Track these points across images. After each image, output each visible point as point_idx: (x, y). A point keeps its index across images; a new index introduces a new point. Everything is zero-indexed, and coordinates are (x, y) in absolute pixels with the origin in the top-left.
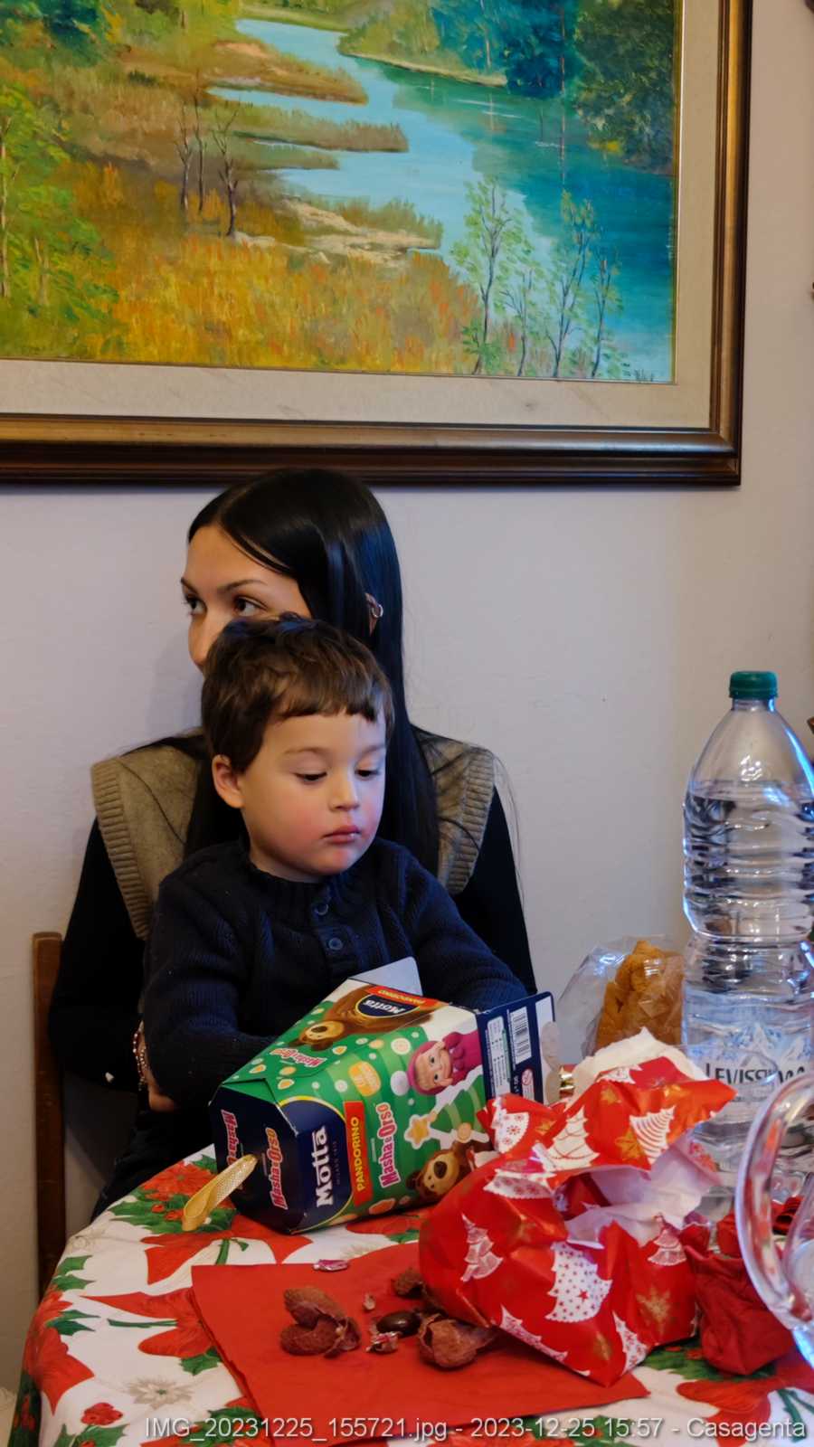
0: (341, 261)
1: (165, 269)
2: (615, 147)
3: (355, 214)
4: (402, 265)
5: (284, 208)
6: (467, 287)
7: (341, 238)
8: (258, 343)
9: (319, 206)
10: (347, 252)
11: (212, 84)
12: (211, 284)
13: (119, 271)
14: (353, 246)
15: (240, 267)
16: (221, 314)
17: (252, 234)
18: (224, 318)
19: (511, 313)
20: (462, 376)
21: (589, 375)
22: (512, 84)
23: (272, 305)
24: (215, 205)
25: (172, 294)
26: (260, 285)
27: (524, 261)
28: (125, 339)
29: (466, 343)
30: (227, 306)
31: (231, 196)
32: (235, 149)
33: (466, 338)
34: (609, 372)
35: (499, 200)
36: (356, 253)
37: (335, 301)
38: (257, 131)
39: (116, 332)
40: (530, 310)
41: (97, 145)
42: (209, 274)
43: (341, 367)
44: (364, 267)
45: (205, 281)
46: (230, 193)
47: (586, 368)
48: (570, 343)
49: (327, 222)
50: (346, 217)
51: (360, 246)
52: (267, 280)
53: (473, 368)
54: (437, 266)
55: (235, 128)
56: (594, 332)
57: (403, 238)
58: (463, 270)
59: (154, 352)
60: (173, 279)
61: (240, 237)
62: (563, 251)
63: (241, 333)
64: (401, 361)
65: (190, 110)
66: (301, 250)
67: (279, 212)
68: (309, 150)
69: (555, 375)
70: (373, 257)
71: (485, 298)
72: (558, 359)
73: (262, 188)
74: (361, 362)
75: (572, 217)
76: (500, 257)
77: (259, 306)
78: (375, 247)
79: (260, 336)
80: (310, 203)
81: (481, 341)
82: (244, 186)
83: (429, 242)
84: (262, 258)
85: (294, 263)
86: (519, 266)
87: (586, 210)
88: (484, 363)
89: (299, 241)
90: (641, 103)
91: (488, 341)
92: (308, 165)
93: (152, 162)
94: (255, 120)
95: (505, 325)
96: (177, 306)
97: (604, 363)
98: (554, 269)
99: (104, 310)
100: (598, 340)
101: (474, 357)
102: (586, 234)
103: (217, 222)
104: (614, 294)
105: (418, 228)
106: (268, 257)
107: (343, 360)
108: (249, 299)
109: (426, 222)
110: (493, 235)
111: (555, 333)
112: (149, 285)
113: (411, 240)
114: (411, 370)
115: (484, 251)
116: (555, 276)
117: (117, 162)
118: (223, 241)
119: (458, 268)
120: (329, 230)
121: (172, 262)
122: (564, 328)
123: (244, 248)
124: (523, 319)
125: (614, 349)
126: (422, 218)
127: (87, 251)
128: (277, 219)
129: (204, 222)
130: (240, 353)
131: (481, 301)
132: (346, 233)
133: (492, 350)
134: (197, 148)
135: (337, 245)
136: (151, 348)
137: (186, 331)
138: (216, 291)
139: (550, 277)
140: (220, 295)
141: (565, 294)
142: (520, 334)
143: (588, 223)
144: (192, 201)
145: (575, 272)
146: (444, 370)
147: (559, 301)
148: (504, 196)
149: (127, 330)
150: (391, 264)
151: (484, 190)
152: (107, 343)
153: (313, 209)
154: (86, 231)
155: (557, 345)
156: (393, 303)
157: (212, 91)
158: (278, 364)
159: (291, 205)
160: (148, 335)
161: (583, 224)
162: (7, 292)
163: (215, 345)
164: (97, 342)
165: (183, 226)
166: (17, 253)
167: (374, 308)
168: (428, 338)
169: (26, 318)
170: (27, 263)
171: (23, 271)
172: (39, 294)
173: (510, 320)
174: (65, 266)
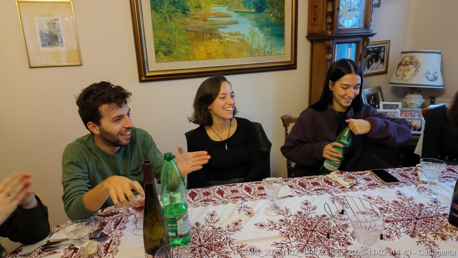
0: (229, 41)
1: (201, 46)
2: (274, 19)
3: (230, 34)
4: (238, 41)
5: (219, 35)
6: (249, 43)
8: (216, 55)
9: (225, 34)
10: (230, 40)
11: (207, 18)
12: (208, 47)
13: (194, 47)
14: (230, 39)
15: (213, 44)
16: (210, 51)
17: (214, 39)
19: (256, 46)
20: (249, 57)
21: (270, 54)
22: (256, 11)
23: (218, 49)
24: (209, 36)
25: (202, 49)
26: (216, 46)
27: (258, 38)
28: (196, 57)
29: (249, 52)
30: (211, 50)
31: (211, 34)
32: (211, 27)
33: (249, 51)
34: (273, 53)
35: (254, 29)
36: (231, 40)
37: (228, 48)
38: (215, 24)
39: (194, 56)
40: (260, 46)
41: (190, 29)
42: (208, 46)
43: (229, 57)
44: (232, 42)
46: (211, 33)
48: (267, 50)
49: (226, 36)
50: (229, 35)
51: (232, 39)
52: (217, 46)
53: (250, 55)
54: (244, 40)
55: (211, 24)
56: (271, 48)
57: (238, 37)
58: (248, 41)
59: (200, 58)
60: (202, 47)
62: (265, 36)
63: (213, 54)
64: (239, 55)
65: (204, 22)
66: (222, 41)
67: (218, 35)
68: (223, 25)
69: (264, 55)
70: (234, 40)
71: (252, 45)
72: (265, 52)
73: (216, 32)
74: (232, 56)
75: (266, 30)
76: (254, 38)
77: (216, 50)
78: (234, 39)
79: (216, 54)
80: (223, 33)
81: (251, 51)
82: (213, 32)
83: (243, 37)
84: (216, 42)
85: (221, 43)
86: (258, 39)
87: (269, 29)
88: (252, 54)
89: (222, 39)
90: (278, 11)
91: (253, 51)
92: (223, 28)
93: (198, 31)
94: (215, 22)
95: (256, 48)
96: (203, 51)
97: (272, 52)
98: (263, 39)
99: (192, 53)
100: (271, 49)
102: (269, 33)
103: (209, 38)
104: (274, 42)
106: (217, 42)
107: (229, 56)
108: (214, 49)
109: (242, 34)
110: (253, 35)
111: (264, 48)
112: (199, 49)
113: (240, 37)
114: (240, 57)
115: (252, 38)
116: (264, 40)
117: (193, 31)
118: (210, 41)
119: (247, 41)
120: (227, 37)
121: (202, 45)
122: (265, 47)
123: (213, 41)
124: (258, 47)
125: (274, 50)
126: (241, 34)
127: (189, 45)
128: (218, 36)
129: (207, 38)
130: (213, 57)
131: (251, 45)
132: (229, 37)
134: (205, 27)
135: (228, 39)
137: (205, 55)
139: (263, 40)
140: (210, 49)
141: (266, 42)
142: (258, 49)
143: (269, 31)
144: (205, 36)
145: (267, 39)
146: (246, 56)
147: (264, 44)
148: (255, 29)
149: (196, 55)
150: (237, 41)
151: (252, 28)
153: (224, 34)
154: (189, 41)
155: (264, 50)
156: (237, 47)
158: (219, 58)
159: (220, 34)
160: (199, 56)
161: (268, 31)
162: (178, 52)
163: (209, 56)
164: (191, 58)
165: (204, 39)
166: (179, 46)
167: (234, 48)
168: (243, 52)
169: (181, 55)
170: (180, 47)
171: (180, 49)
172: (182, 52)
173: (256, 47)
174: (186, 47)
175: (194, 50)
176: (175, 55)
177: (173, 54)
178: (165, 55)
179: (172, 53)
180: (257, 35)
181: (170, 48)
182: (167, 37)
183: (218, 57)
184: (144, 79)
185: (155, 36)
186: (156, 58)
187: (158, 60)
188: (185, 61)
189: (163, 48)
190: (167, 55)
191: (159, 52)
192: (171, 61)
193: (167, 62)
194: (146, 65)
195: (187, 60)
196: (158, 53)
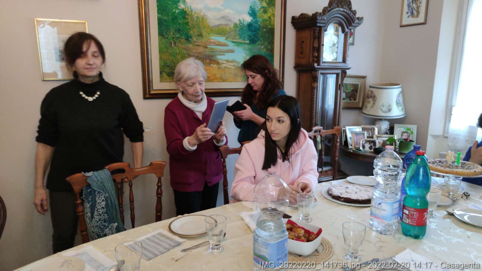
0: (225, 67)
2: (265, 50)
3: (227, 61)
4: (234, 67)
10: (226, 66)
11: (208, 45)
15: (211, 69)
17: (213, 64)
22: (250, 42)
23: (216, 73)
24: (208, 61)
29: (243, 77)
31: (210, 60)
32: (211, 54)
37: (224, 73)
38: (214, 51)
41: (192, 54)
44: (229, 68)
49: (223, 62)
51: (228, 65)
52: (215, 70)
55: (211, 51)
61: (212, 65)
63: (212, 77)
65: (205, 49)
66: (220, 66)
67: (217, 61)
68: (221, 53)
70: (230, 67)
73: (214, 58)
74: (228, 80)
77: (214, 74)
78: (230, 65)
79: (214, 78)
80: (221, 60)
82: (212, 58)
83: (237, 64)
84: (214, 67)
85: (219, 68)
89: (219, 65)
90: (269, 44)
92: (221, 55)
93: (199, 56)
94: (213, 50)
101: (244, 79)
103: (208, 63)
105: (236, 62)
107: (226, 80)
113: (235, 64)
114: (235, 81)
118: (209, 66)
123: (212, 66)
132: (226, 64)
134: (205, 54)
135: (225, 65)
144: (205, 61)
146: (240, 81)
150: (232, 67)
156: (233, 72)
157: (208, 46)
159: (219, 60)
167: (230, 73)
168: (238, 77)
178: (168, 76)
182: (171, 60)
183: (216, 81)
184: (147, 96)
185: (161, 58)
186: (160, 78)
187: (162, 80)
189: (167, 70)
190: (170, 76)
191: (163, 73)
193: (170, 82)
194: (151, 84)
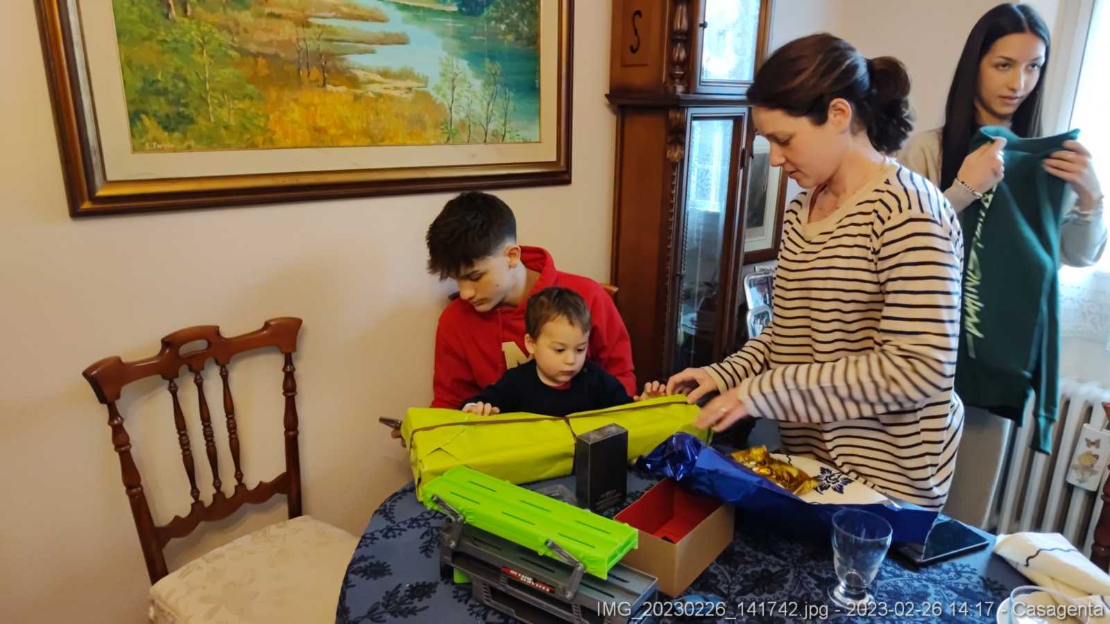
0: (380, 95)
1: (292, 104)
2: (510, 38)
3: (385, 74)
4: (410, 96)
5: (350, 72)
6: (441, 105)
7: (379, 85)
8: (342, 135)
9: (367, 71)
10: (383, 92)
11: (311, 17)
12: (316, 110)
13: (269, 106)
14: (385, 88)
15: (330, 101)
16: (322, 123)
17: (335, 85)
18: (323, 124)
19: (463, 115)
20: (441, 144)
21: (501, 141)
22: (460, 10)
23: (347, 117)
24: (315, 73)
25: (296, 115)
26: (340, 108)
27: (467, 91)
28: (274, 137)
29: (442, 129)
30: (324, 119)
31: (324, 69)
32: (323, 47)
33: (441, 127)
34: (511, 138)
35: (455, 63)
36: (387, 92)
37: (377, 114)
38: (335, 38)
39: (269, 134)
40: (472, 113)
41: (253, 48)
42: (315, 106)
43: (381, 144)
44: (391, 98)
45: (313, 108)
46: (323, 67)
47: (499, 138)
48: (491, 127)
49: (372, 78)
50: (381, 76)
51: (390, 89)
52: (343, 106)
53: (446, 140)
54: (426, 95)
55: (324, 37)
56: (502, 121)
58: (439, 97)
59: (289, 142)
61: (329, 87)
62: (487, 86)
63: (332, 131)
64: (411, 139)
65: (300, 29)
66: (359, 92)
67: (348, 75)
68: (361, 45)
69: (485, 141)
70: (395, 93)
71: (451, 109)
72: (486, 134)
73: (339, 64)
74: (391, 141)
75: (490, 70)
76: (457, 90)
77: (340, 118)
78: (396, 88)
79: (342, 132)
80: (363, 70)
81: (449, 128)
82: (329, 64)
83: (420, 85)
84: (340, 96)
85: (357, 98)
86: (466, 93)
87: (498, 65)
88: (451, 138)
89: (359, 88)
90: (522, 17)
91: (453, 127)
92: (361, 52)
93: (282, 55)
94: (334, 33)
95: (461, 120)
96: (299, 121)
97: (508, 135)
98: (482, 94)
99: (262, 125)
100: (504, 125)
101: (446, 136)
102: (497, 78)
103: (317, 80)
104: (511, 104)
105: (416, 79)
106: (344, 95)
107: (383, 140)
108: (335, 115)
109: (420, 76)
110: (453, 80)
111: (484, 122)
112: (284, 112)
113: (413, 84)
114: (416, 143)
115: (449, 88)
116: (483, 97)
117: (264, 56)
118: (320, 90)
119: (437, 96)
120: (372, 82)
121: (296, 101)
122: (488, 120)
123: (331, 92)
124: (469, 117)
125: (512, 128)
126: (418, 75)
127: (251, 98)
128: (348, 78)
129: (311, 81)
130: (332, 140)
131: (448, 111)
132: (381, 83)
133: (454, 132)
134: (305, 47)
135: (376, 88)
136: (287, 140)
137: (304, 132)
138: (318, 113)
139: (481, 98)
140: (321, 115)
141: (488, 105)
142: (467, 124)
143: (498, 73)
144: (304, 73)
145: (492, 95)
146: (432, 142)
147: (486, 109)
148: (458, 62)
149: (274, 133)
150: (404, 96)
151: (448, 60)
152: (265, 140)
153: (366, 73)
154: (250, 88)
155: (485, 127)
156: (406, 113)
157: (311, 20)
158: (351, 144)
159: (354, 71)
160: (286, 135)
161: (496, 73)
162: (212, 119)
163: (319, 138)
164: (260, 139)
165: (300, 84)
166: (216, 101)
167: (397, 115)
168: (424, 128)
169: (223, 131)
170: (221, 105)
171: (219, 109)
172: (229, 119)
173: (462, 118)
174: (241, 105)
175: (268, 118)
176: (204, 129)
177: (197, 127)
178: (165, 128)
179: (192, 121)
180: (464, 80)
181: (186, 105)
182: (172, 70)
183: (348, 142)
184: (87, 205)
185: (127, 64)
186: (133, 135)
187: (140, 142)
188: (240, 149)
189: (160, 106)
190: (173, 130)
191: (143, 116)
192: (189, 148)
193: (175, 151)
194: (95, 160)
195: (247, 148)
196: (141, 120)
